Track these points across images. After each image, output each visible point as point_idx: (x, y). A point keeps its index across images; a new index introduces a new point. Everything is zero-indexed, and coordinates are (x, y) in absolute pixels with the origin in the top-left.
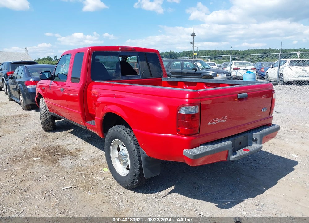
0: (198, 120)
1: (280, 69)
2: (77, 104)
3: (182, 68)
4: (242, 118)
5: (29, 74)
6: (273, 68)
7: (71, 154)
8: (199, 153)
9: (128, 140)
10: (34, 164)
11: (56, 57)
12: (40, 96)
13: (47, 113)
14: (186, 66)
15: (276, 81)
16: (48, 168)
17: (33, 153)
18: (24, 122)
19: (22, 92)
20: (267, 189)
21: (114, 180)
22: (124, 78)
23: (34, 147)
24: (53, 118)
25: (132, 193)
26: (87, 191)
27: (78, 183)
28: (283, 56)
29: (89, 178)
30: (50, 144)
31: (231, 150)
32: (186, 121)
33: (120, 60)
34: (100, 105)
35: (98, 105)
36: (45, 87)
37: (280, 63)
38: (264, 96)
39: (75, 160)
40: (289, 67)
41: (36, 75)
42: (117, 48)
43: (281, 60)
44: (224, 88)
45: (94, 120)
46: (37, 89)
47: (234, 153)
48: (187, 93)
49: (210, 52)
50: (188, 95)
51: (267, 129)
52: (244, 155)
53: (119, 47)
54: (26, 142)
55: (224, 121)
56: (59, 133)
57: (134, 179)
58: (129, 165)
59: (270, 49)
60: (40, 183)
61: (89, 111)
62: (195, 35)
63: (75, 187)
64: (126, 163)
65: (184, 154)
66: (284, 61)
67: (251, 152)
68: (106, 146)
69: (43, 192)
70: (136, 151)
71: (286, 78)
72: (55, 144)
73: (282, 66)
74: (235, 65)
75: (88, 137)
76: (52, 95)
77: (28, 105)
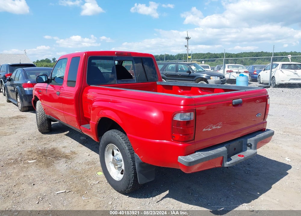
0: (193, 126)
1: (272, 72)
2: (72, 107)
3: (177, 71)
4: (237, 123)
5: (26, 77)
6: (266, 71)
7: (66, 157)
8: (193, 160)
9: (122, 145)
10: (29, 167)
11: (54, 59)
12: (36, 99)
13: (44, 116)
14: (181, 69)
15: (268, 84)
16: (43, 171)
17: (29, 156)
18: (20, 124)
19: (20, 94)
20: (261, 194)
21: (108, 184)
22: (120, 82)
23: (30, 150)
24: (49, 120)
25: (126, 197)
26: (81, 196)
27: (72, 187)
28: (275, 60)
29: (83, 182)
30: (46, 146)
31: (226, 156)
32: (181, 128)
33: (116, 64)
34: (95, 109)
35: (94, 109)
36: (41, 89)
37: (272, 67)
38: (258, 101)
39: (69, 163)
40: (281, 71)
41: (34, 77)
42: (113, 52)
43: (273, 63)
44: (219, 94)
45: (89, 123)
46: (34, 91)
47: (229, 159)
48: (183, 100)
49: (203, 55)
50: (183, 101)
51: (261, 134)
52: (238, 161)
53: (114, 52)
54: (21, 144)
55: (219, 127)
56: (55, 135)
57: (129, 185)
58: (123, 170)
59: (262, 52)
60: (34, 187)
61: (84, 115)
62: (189, 38)
63: (68, 191)
64: (121, 167)
65: (178, 161)
66: (276, 64)
67: (245, 158)
68: (101, 150)
69: (37, 197)
70: (130, 156)
71: (278, 81)
72: (51, 146)
73: (274, 69)
74: (228, 68)
75: (83, 139)
76: (48, 98)
77: (25, 107)
